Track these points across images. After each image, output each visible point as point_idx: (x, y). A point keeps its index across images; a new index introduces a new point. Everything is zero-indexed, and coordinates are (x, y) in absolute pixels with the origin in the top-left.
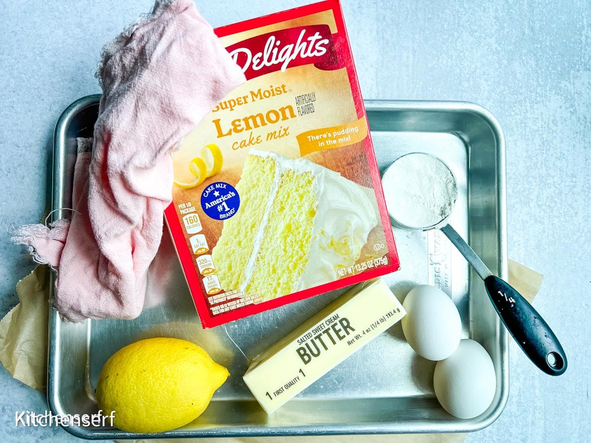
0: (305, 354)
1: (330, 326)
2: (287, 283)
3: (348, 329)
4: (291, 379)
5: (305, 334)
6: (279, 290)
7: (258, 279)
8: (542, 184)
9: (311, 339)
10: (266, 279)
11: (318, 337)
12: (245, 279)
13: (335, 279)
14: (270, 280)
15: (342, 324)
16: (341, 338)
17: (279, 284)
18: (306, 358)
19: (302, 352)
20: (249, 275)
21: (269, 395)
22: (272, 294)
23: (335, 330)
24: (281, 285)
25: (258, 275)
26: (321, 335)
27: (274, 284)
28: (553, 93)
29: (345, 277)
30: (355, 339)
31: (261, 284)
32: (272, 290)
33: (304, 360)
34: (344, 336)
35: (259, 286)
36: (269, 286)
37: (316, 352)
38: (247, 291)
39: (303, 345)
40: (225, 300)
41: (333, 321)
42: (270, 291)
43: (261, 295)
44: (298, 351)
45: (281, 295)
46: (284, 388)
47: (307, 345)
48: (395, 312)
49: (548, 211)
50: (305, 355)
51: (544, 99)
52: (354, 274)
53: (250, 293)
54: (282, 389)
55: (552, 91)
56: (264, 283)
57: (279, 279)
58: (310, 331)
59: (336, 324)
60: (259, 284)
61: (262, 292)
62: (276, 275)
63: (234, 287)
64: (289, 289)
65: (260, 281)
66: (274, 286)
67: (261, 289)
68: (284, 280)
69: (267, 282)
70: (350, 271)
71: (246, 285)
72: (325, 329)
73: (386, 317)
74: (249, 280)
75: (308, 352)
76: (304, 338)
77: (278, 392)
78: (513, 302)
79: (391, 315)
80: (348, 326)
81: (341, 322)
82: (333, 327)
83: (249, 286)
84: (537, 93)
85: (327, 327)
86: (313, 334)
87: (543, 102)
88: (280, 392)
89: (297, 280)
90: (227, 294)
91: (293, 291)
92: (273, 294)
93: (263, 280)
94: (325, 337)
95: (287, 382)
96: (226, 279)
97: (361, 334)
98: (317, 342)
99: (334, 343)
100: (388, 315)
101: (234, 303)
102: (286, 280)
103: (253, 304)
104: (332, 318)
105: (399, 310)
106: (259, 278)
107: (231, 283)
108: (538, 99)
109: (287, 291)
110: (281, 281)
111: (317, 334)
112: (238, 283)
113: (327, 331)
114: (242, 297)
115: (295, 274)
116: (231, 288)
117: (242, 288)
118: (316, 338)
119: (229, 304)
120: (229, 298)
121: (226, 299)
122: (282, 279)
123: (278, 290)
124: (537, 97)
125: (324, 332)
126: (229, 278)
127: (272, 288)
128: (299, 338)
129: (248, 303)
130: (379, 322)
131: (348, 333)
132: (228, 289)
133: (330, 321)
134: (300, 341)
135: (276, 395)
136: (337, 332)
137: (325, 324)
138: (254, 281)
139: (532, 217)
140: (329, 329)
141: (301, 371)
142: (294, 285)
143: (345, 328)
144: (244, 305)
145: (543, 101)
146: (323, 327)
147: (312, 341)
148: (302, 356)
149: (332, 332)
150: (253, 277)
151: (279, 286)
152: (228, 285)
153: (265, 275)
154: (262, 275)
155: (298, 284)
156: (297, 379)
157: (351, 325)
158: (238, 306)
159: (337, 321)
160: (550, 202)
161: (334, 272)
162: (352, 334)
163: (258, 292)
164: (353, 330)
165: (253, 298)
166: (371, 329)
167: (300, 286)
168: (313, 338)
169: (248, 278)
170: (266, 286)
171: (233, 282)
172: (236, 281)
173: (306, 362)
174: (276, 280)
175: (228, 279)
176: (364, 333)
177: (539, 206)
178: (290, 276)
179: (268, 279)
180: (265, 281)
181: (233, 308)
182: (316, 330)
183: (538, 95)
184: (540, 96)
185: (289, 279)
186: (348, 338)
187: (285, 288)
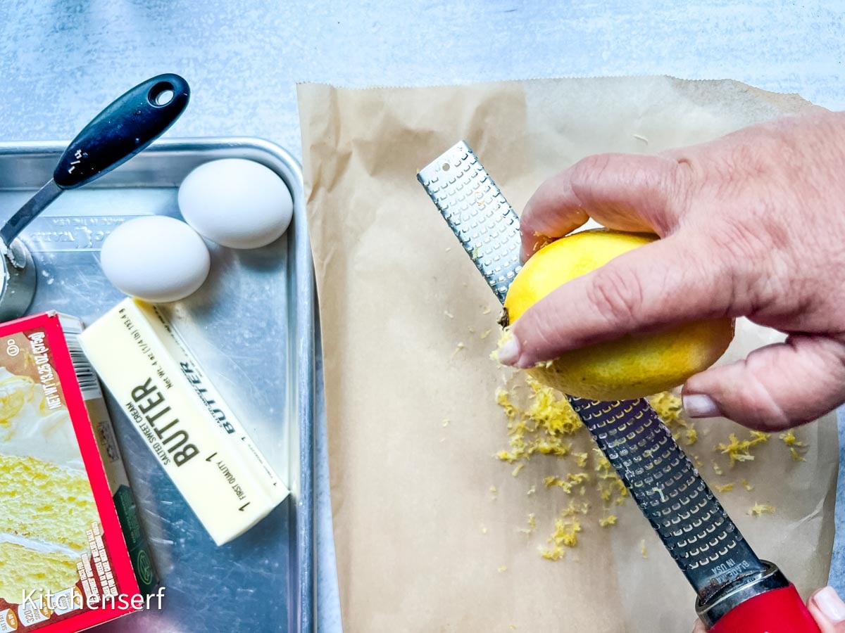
0: (183, 453)
1: (143, 416)
2: (70, 487)
3: (148, 388)
4: (221, 474)
5: (155, 454)
6: (81, 498)
7: (60, 532)
8: (197, 110)
9: (162, 445)
10: (61, 519)
11: (159, 433)
12: (59, 552)
13: (65, 412)
14: (63, 513)
15: (141, 397)
16: (161, 400)
17: (71, 499)
18: (190, 452)
19: (181, 458)
20: (54, 546)
21: (243, 507)
22: (86, 509)
23: (149, 408)
24: (72, 495)
25: (54, 534)
26: (155, 430)
27: (70, 506)
28: (55, 106)
29: (63, 398)
30: (164, 377)
31: (68, 527)
32: (80, 509)
33: (192, 455)
34: (159, 394)
35: (72, 529)
36: (73, 514)
37: (181, 437)
38: (79, 547)
39: (171, 456)
40: (93, 579)
41: (135, 411)
42: (82, 512)
43: (87, 524)
44: (179, 464)
45: (91, 494)
46: (233, 485)
47: (170, 451)
48: (124, 317)
49: (236, 97)
50: (185, 453)
51: (67, 119)
52: (59, 383)
53: (84, 543)
54: (235, 488)
55: (53, 108)
56: (67, 523)
57: (62, 499)
58: (150, 446)
59: (140, 407)
60: (68, 530)
61: (83, 524)
62: (55, 504)
63: (72, 567)
64: (79, 483)
65: (63, 529)
66: (74, 506)
67: (78, 526)
68: (64, 491)
69: (65, 518)
70: (54, 390)
71: (69, 550)
72: (148, 424)
73: (133, 330)
74: (60, 545)
75: (181, 449)
76: (161, 454)
77: (240, 493)
78: (81, 153)
79: (129, 322)
80: (143, 388)
81: (137, 399)
82: (144, 411)
83: (71, 545)
84: (59, 132)
85: (145, 421)
86: (154, 442)
87: (72, 120)
88: (239, 490)
89: (65, 472)
90: (83, 577)
91: (84, 476)
92: (88, 506)
93: (63, 525)
94: (160, 424)
95: (225, 480)
96: (58, 580)
97: (156, 367)
98: (166, 435)
99: (168, 409)
100: (130, 326)
101: (98, 566)
102: (64, 489)
103: (102, 537)
104: (132, 412)
105: (122, 311)
106: (58, 531)
107: (65, 573)
108: (67, 128)
109: (83, 485)
110: (65, 496)
111: (155, 435)
112: (66, 563)
113: (151, 421)
114: (90, 555)
115: (54, 476)
116: (74, 572)
117: (73, 555)
118: (161, 438)
119: (100, 573)
120: (91, 574)
121: (91, 578)
122: (62, 495)
123: (81, 500)
124: (65, 131)
125: (152, 425)
126: (57, 576)
127: (76, 510)
128: (162, 462)
129: (101, 544)
130: (139, 340)
131: (154, 388)
132: (75, 576)
133: (136, 416)
134: (165, 461)
135: (243, 496)
136: (153, 405)
137: (141, 424)
138: (64, 539)
139: (249, 121)
140: (147, 417)
141: (208, 460)
142: (72, 476)
143: (147, 393)
144: (104, 550)
145: (69, 121)
146: (145, 426)
147: (165, 443)
148: (187, 458)
149: (152, 413)
150: (56, 541)
151: (74, 499)
152: (69, 577)
153: (53, 521)
154: (55, 527)
155: (71, 470)
156: (220, 465)
157: (143, 384)
158: (105, 558)
159: (136, 405)
160: (222, 96)
161: (53, 414)
162: (157, 382)
163: (82, 530)
164: (149, 380)
165: (92, 537)
166: (149, 353)
167: (75, 467)
168: (160, 442)
169: (59, 548)
170: (73, 519)
171: (64, 569)
172: (63, 565)
173: (196, 452)
174: (64, 504)
175: (59, 578)
176: (155, 364)
177: (231, 111)
178: (57, 482)
179: (62, 517)
180: (64, 520)
181: (107, 566)
182: (149, 436)
183: (61, 129)
184: (62, 127)
185: (62, 484)
186: (162, 387)
187: (78, 488)
